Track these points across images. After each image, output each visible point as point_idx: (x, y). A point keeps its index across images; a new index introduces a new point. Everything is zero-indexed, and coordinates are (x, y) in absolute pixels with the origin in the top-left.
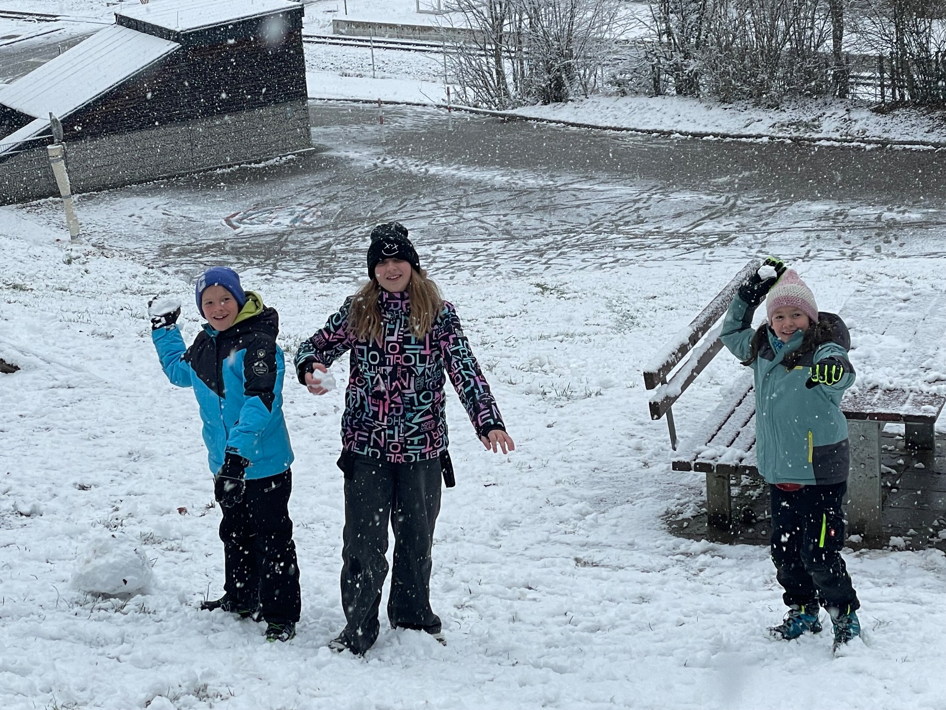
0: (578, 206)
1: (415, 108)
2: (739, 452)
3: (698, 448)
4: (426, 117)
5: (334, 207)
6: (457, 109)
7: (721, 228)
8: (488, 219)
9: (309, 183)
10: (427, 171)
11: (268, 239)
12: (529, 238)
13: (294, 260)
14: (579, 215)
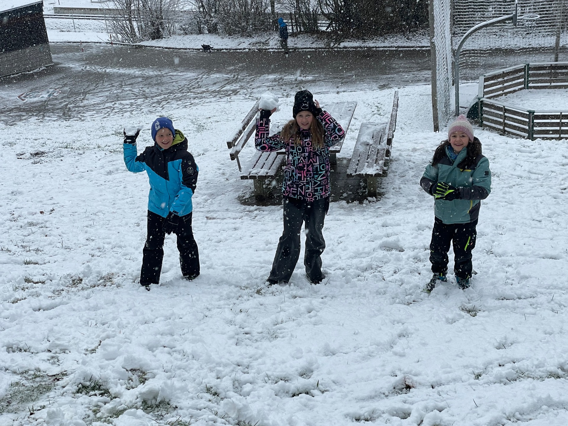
0: (173, 82)
1: (96, 44)
2: (266, 170)
3: (250, 170)
4: (102, 48)
5: (66, 88)
6: (114, 44)
7: (233, 88)
8: (135, 90)
9: (54, 79)
10: (105, 71)
11: (39, 104)
12: (154, 97)
13: (52, 112)
14: (174, 86)
